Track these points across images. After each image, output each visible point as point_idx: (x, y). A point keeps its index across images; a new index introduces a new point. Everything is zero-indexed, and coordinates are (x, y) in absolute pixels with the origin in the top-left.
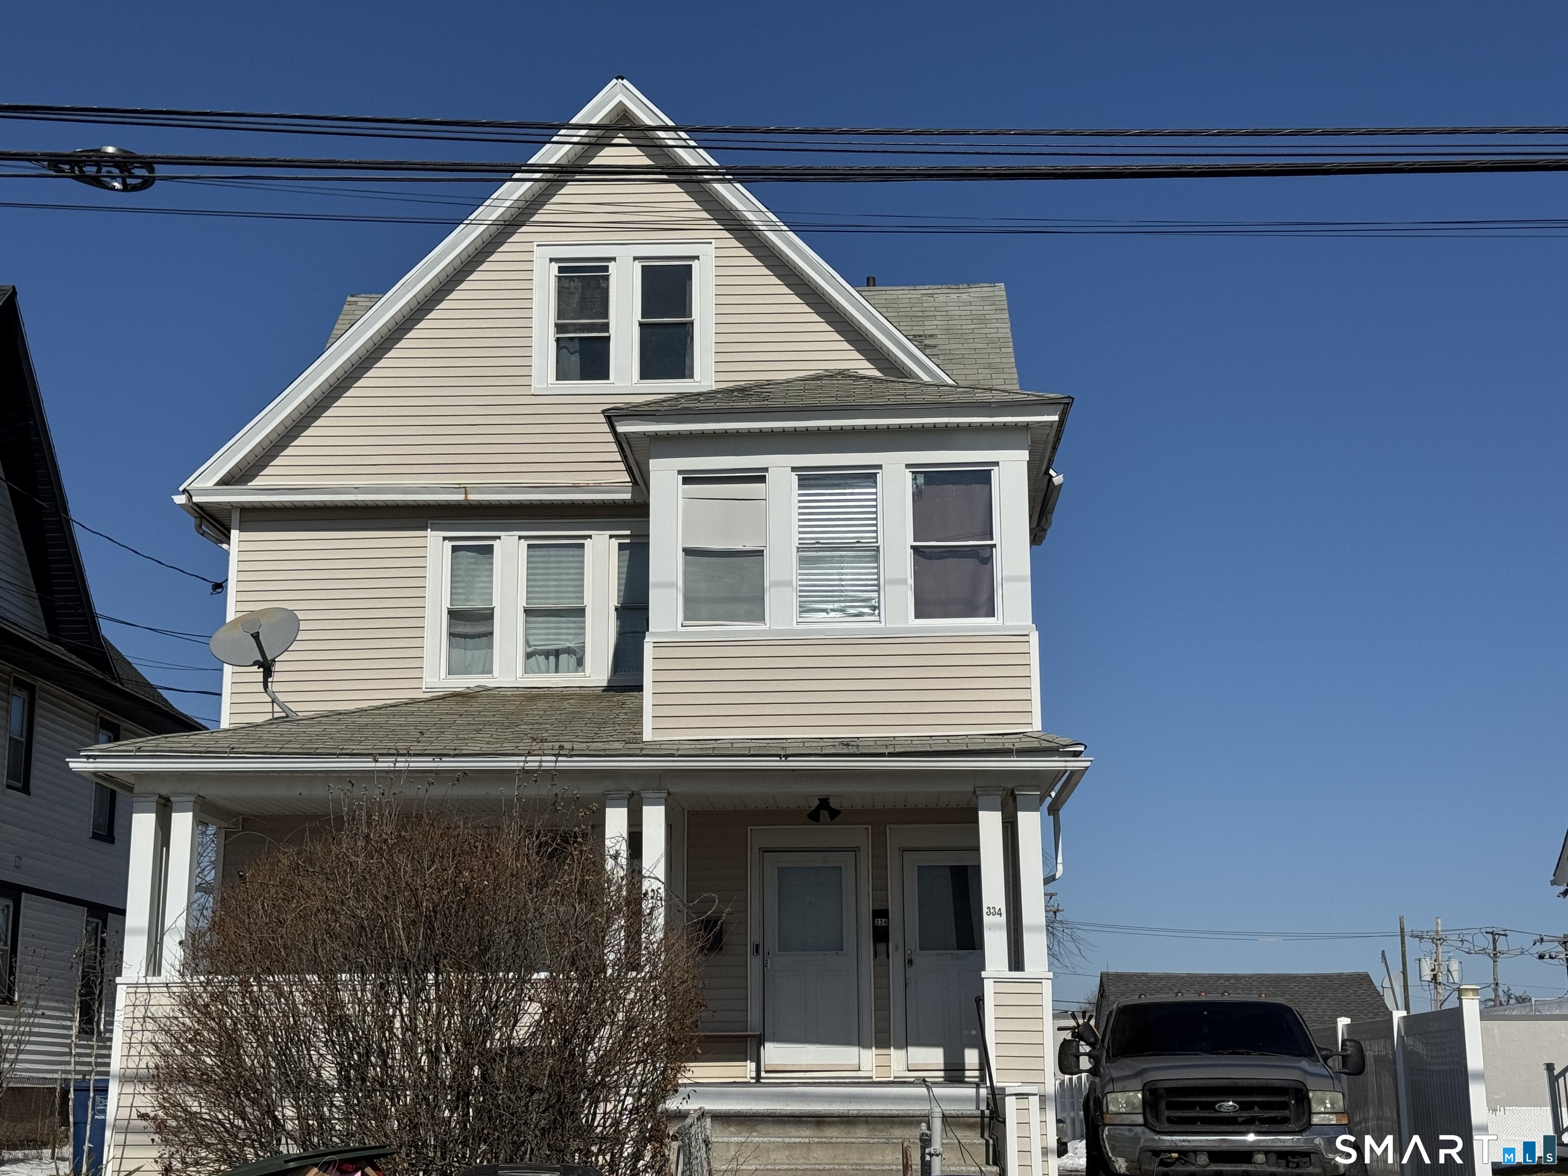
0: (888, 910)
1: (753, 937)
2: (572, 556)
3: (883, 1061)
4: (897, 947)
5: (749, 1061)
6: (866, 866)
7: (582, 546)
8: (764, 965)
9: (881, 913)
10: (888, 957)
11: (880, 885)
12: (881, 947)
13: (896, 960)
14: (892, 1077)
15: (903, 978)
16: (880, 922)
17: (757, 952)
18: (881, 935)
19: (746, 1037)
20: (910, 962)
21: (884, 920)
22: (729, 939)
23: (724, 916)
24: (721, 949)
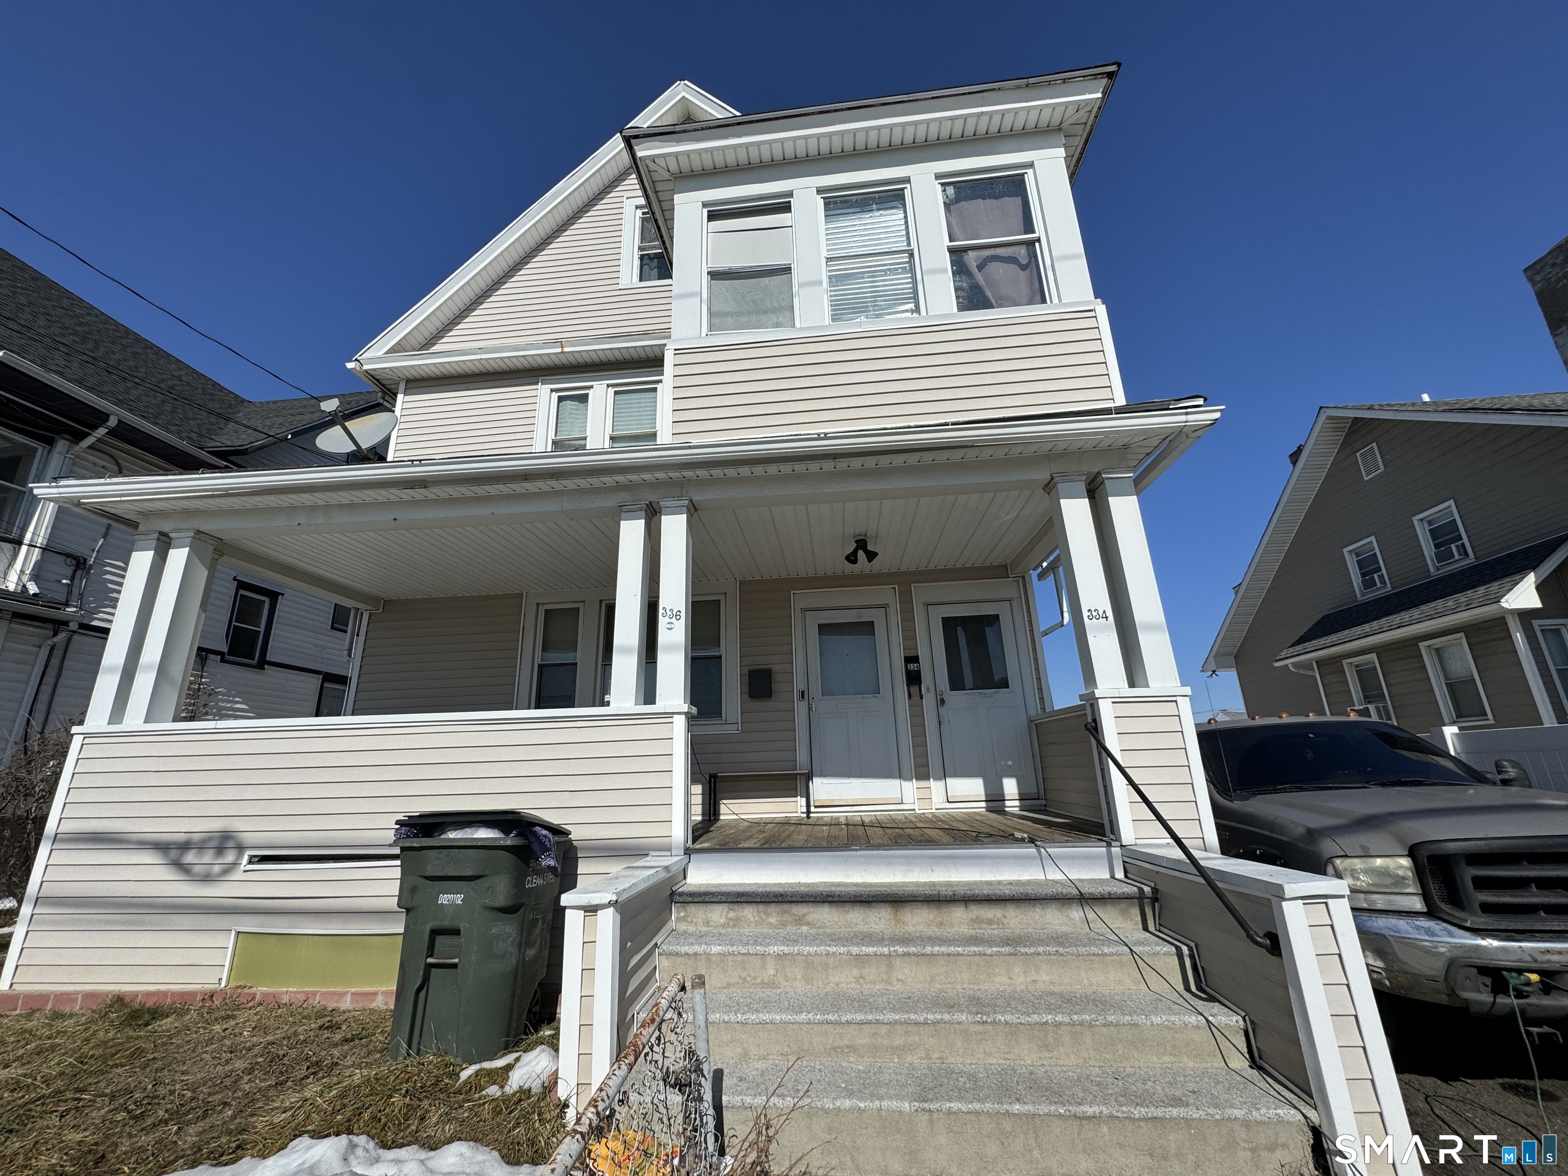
0: (918, 656)
1: (799, 684)
2: (649, 398)
3: (924, 793)
4: (928, 689)
5: (799, 797)
6: (895, 618)
7: (655, 390)
8: (810, 709)
9: (912, 659)
10: (922, 698)
11: (909, 635)
12: (915, 689)
13: (929, 701)
14: (934, 808)
15: (936, 715)
16: (912, 666)
17: (803, 697)
18: (914, 679)
19: (796, 775)
20: (943, 702)
21: (915, 665)
22: (778, 686)
23: (773, 667)
24: (771, 696)
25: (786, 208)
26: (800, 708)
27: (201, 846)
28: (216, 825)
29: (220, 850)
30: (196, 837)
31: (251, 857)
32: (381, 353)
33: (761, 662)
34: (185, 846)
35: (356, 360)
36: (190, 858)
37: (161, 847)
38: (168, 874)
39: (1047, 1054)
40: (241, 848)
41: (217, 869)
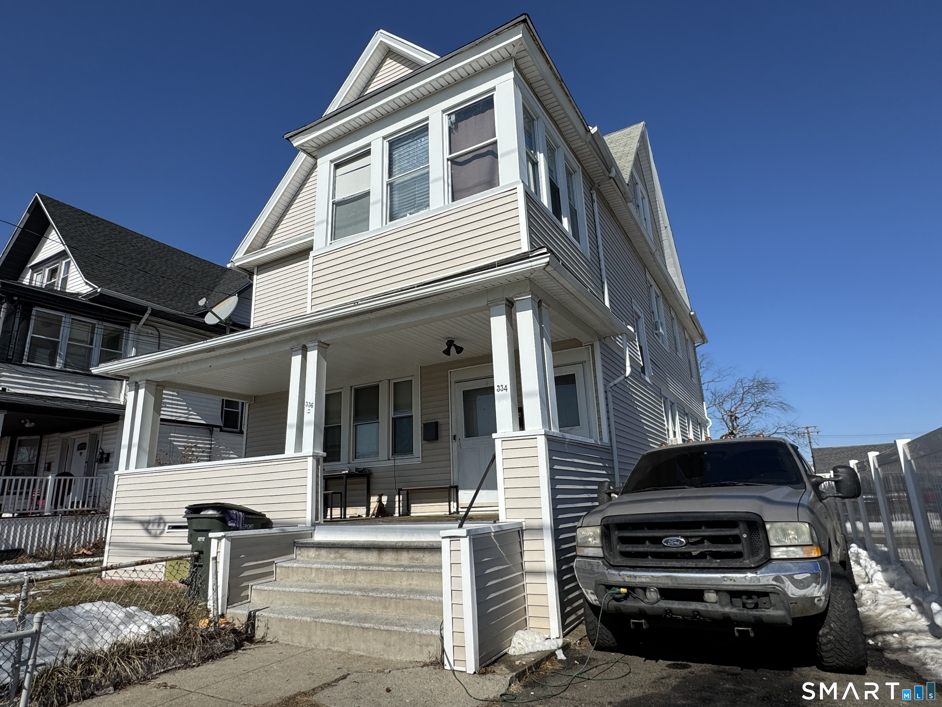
1: (453, 431)
5: (452, 502)
8: (458, 446)
17: (455, 439)
22: (442, 433)
23: (439, 421)
24: (437, 438)
25: (368, 153)
26: (454, 446)
27: (153, 522)
28: (157, 513)
29: (159, 524)
30: (152, 518)
31: (169, 526)
32: (241, 255)
33: (431, 419)
34: (149, 522)
35: (232, 262)
36: (150, 527)
37: (142, 522)
38: (143, 533)
39: (385, 611)
40: (165, 523)
41: (158, 532)
